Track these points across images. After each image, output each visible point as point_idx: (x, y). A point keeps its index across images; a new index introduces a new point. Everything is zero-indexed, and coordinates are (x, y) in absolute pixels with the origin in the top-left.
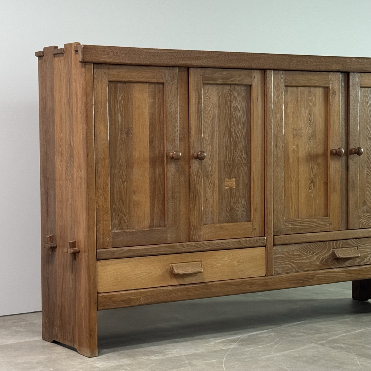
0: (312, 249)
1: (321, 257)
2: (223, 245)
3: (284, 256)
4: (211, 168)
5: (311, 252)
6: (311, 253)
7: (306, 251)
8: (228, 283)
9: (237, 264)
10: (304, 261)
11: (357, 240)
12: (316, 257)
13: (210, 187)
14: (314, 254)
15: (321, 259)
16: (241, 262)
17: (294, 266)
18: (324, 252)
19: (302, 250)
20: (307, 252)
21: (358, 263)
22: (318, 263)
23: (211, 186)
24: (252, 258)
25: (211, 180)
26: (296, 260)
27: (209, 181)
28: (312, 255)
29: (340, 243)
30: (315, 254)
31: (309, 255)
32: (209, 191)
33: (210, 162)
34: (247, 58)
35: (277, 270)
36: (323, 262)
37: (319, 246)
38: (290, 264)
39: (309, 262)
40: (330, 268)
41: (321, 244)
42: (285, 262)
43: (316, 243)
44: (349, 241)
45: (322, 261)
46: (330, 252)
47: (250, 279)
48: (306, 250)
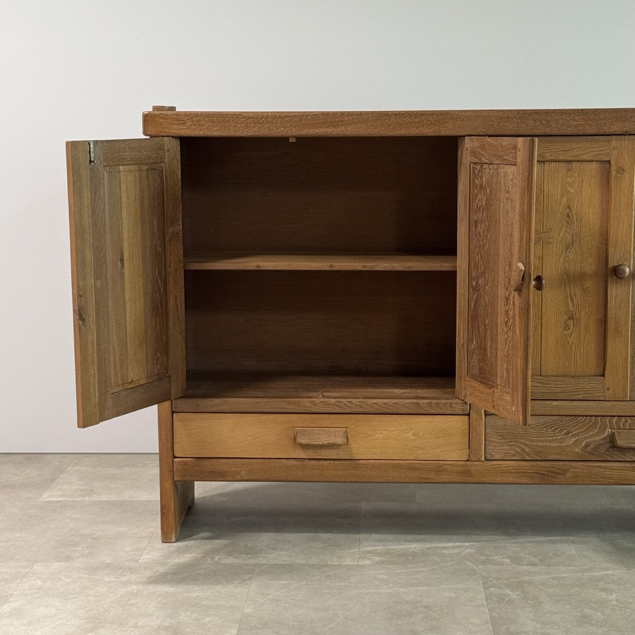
0: (566, 426)
1: (585, 442)
2: (387, 407)
3: (507, 433)
5: (563, 431)
6: (563, 433)
7: (553, 429)
8: (395, 465)
9: (413, 437)
10: (548, 444)
12: (574, 439)
14: (570, 435)
15: (583, 444)
16: (421, 434)
17: (527, 450)
18: (591, 433)
19: (543, 426)
20: (556, 429)
22: (577, 450)
24: (442, 431)
26: (533, 441)
28: (567, 436)
29: (626, 421)
30: (572, 435)
31: (560, 435)
34: (432, 120)
35: (493, 454)
36: (589, 449)
37: (581, 423)
38: (520, 446)
39: (559, 446)
40: (603, 459)
41: (586, 420)
42: (509, 442)
43: (573, 417)
45: (587, 447)
46: (604, 433)
47: (437, 462)
48: (553, 427)
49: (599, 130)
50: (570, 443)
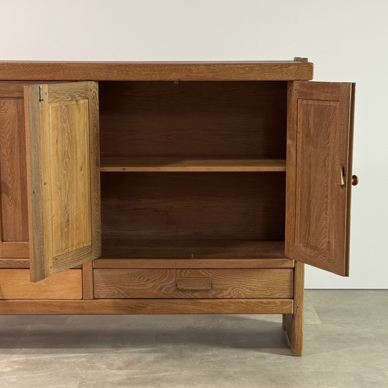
0: (147, 276)
1: (160, 286)
2: (26, 264)
3: (108, 280)
4: (12, 184)
5: (145, 279)
6: (145, 280)
7: (138, 278)
8: (33, 303)
9: (45, 284)
10: (136, 288)
11: (212, 271)
12: (152, 285)
13: (10, 204)
14: (150, 281)
15: (159, 287)
16: (50, 282)
17: (122, 292)
18: (163, 280)
19: (132, 276)
20: (140, 278)
21: (213, 295)
22: (155, 291)
23: (12, 204)
24: (64, 279)
25: (12, 197)
26: (125, 286)
27: (9, 198)
28: (147, 282)
29: (186, 272)
30: (151, 282)
31: (143, 282)
32: (10, 208)
33: (11, 178)
34: (48, 69)
35: (99, 294)
36: (163, 291)
37: (156, 273)
38: (117, 289)
39: (143, 289)
40: (172, 297)
41: (160, 271)
42: (109, 287)
43: (151, 270)
44: (199, 271)
45: (161, 289)
46: (172, 280)
47: (62, 300)
48: (138, 276)
49: (161, 78)
50: (150, 287)
